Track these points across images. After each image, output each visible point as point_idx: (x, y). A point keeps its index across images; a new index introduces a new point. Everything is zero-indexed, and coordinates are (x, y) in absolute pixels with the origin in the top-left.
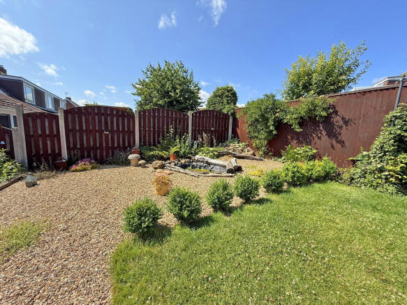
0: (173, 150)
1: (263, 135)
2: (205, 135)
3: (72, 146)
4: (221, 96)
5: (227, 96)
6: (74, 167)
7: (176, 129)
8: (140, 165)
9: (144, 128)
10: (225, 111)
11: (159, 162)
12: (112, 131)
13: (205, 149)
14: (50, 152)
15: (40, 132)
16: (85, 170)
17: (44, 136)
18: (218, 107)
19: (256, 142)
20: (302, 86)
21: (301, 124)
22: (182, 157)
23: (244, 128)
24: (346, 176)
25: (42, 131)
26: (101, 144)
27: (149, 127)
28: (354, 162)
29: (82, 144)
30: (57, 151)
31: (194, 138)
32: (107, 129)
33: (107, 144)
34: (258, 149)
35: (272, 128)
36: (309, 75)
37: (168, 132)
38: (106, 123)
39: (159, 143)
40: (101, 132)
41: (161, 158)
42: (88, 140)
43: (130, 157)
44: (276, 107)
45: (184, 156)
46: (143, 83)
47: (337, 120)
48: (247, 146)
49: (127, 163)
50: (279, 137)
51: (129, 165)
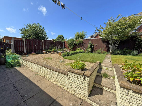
0: (53, 50)
1: (72, 46)
3: (27, 49)
4: (60, 37)
5: (62, 38)
8: (47, 53)
9: (45, 45)
11: (52, 52)
14: (21, 50)
15: (18, 45)
16: (34, 55)
17: (19, 46)
19: (70, 48)
20: (78, 37)
21: (78, 44)
22: (55, 52)
23: (67, 45)
24: (85, 52)
25: (19, 45)
26: (34, 49)
28: (86, 50)
29: (29, 49)
32: (36, 45)
33: (36, 48)
34: (71, 49)
35: (74, 45)
36: (79, 35)
38: (36, 43)
40: (34, 45)
42: (31, 47)
44: (74, 41)
47: (83, 43)
48: (68, 49)
50: (75, 47)
51: (44, 53)
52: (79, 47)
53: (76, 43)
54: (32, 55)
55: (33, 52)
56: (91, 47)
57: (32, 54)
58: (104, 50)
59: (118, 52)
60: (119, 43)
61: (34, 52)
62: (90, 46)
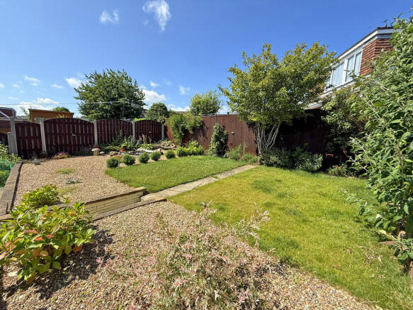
0: (123, 145)
1: (178, 136)
2: (143, 136)
3: (49, 143)
6: (56, 156)
7: (123, 132)
8: (101, 155)
9: (101, 132)
10: (158, 121)
11: (114, 152)
12: (77, 134)
13: (144, 145)
14: (33, 148)
15: (26, 135)
16: (63, 158)
17: (29, 137)
18: (154, 118)
21: (193, 130)
22: (128, 150)
23: (170, 132)
25: (28, 134)
26: (70, 143)
27: (105, 132)
29: (56, 143)
30: (38, 147)
31: (137, 138)
32: (74, 133)
33: (74, 142)
35: (181, 132)
37: (118, 134)
38: (73, 129)
39: (112, 141)
40: (70, 135)
41: (115, 150)
42: (61, 140)
43: (93, 150)
45: (130, 149)
46: (87, 88)
48: (172, 142)
49: (91, 154)
50: (185, 137)
51: (92, 155)
52: (195, 137)
53: (187, 126)
54: (57, 159)
55: (61, 151)
56: (217, 139)
57: (59, 157)
58: (247, 151)
59: (273, 158)
60: (277, 131)
61: (66, 151)
62: (216, 136)
